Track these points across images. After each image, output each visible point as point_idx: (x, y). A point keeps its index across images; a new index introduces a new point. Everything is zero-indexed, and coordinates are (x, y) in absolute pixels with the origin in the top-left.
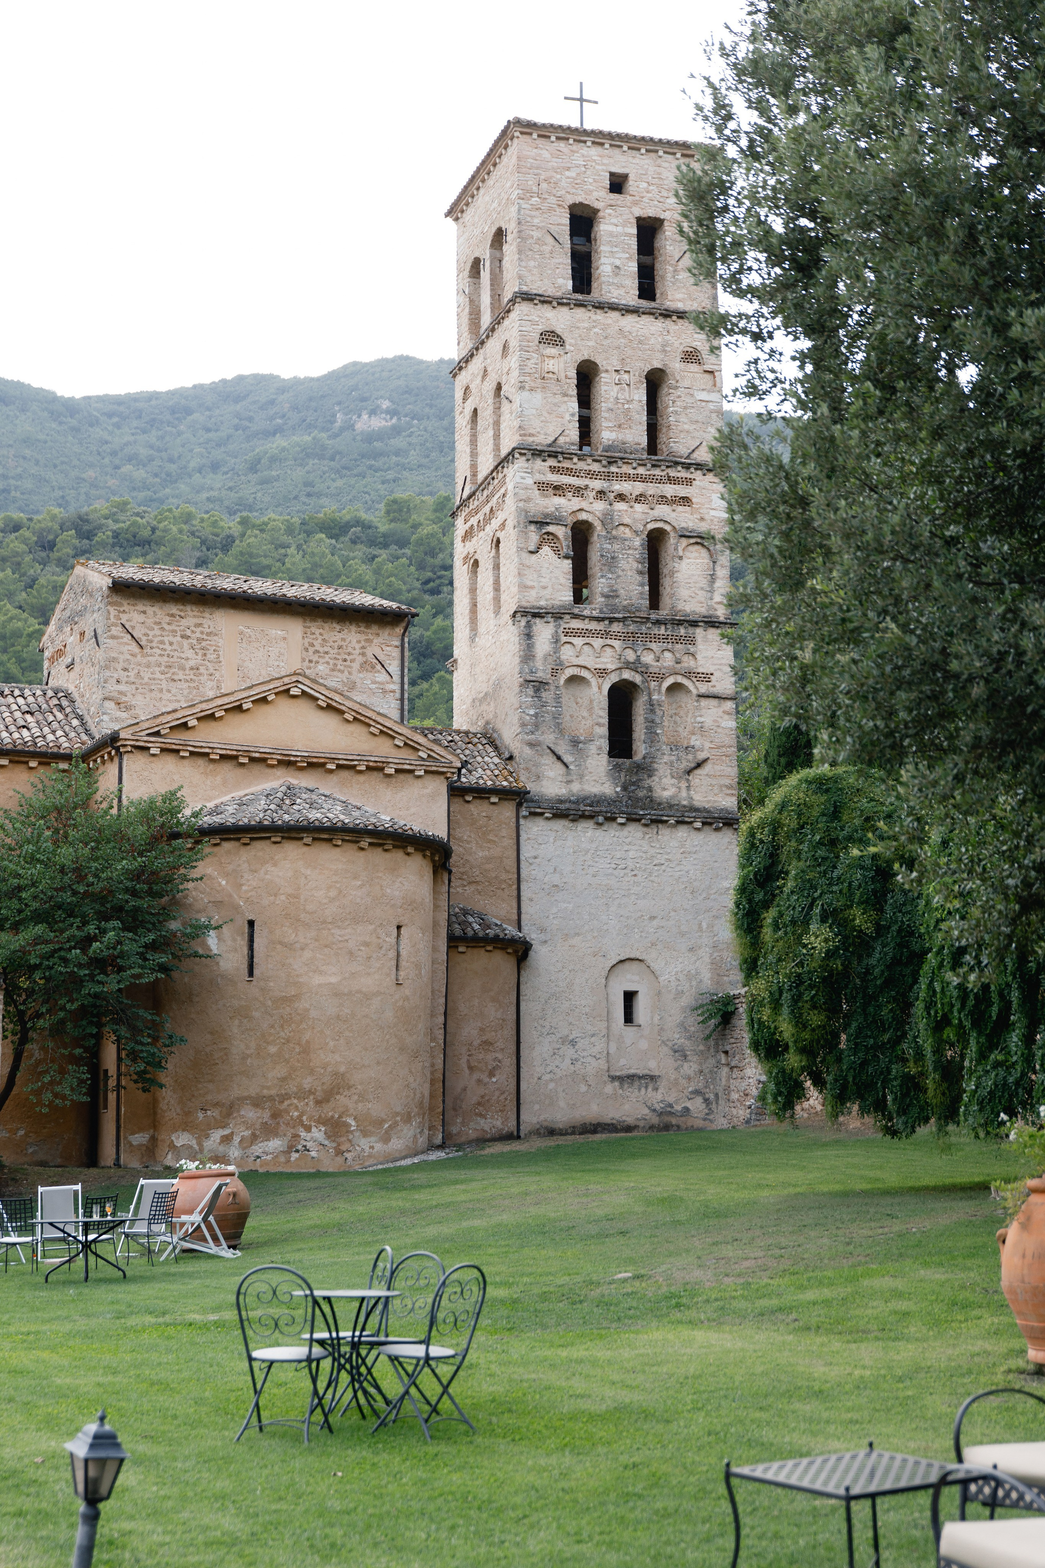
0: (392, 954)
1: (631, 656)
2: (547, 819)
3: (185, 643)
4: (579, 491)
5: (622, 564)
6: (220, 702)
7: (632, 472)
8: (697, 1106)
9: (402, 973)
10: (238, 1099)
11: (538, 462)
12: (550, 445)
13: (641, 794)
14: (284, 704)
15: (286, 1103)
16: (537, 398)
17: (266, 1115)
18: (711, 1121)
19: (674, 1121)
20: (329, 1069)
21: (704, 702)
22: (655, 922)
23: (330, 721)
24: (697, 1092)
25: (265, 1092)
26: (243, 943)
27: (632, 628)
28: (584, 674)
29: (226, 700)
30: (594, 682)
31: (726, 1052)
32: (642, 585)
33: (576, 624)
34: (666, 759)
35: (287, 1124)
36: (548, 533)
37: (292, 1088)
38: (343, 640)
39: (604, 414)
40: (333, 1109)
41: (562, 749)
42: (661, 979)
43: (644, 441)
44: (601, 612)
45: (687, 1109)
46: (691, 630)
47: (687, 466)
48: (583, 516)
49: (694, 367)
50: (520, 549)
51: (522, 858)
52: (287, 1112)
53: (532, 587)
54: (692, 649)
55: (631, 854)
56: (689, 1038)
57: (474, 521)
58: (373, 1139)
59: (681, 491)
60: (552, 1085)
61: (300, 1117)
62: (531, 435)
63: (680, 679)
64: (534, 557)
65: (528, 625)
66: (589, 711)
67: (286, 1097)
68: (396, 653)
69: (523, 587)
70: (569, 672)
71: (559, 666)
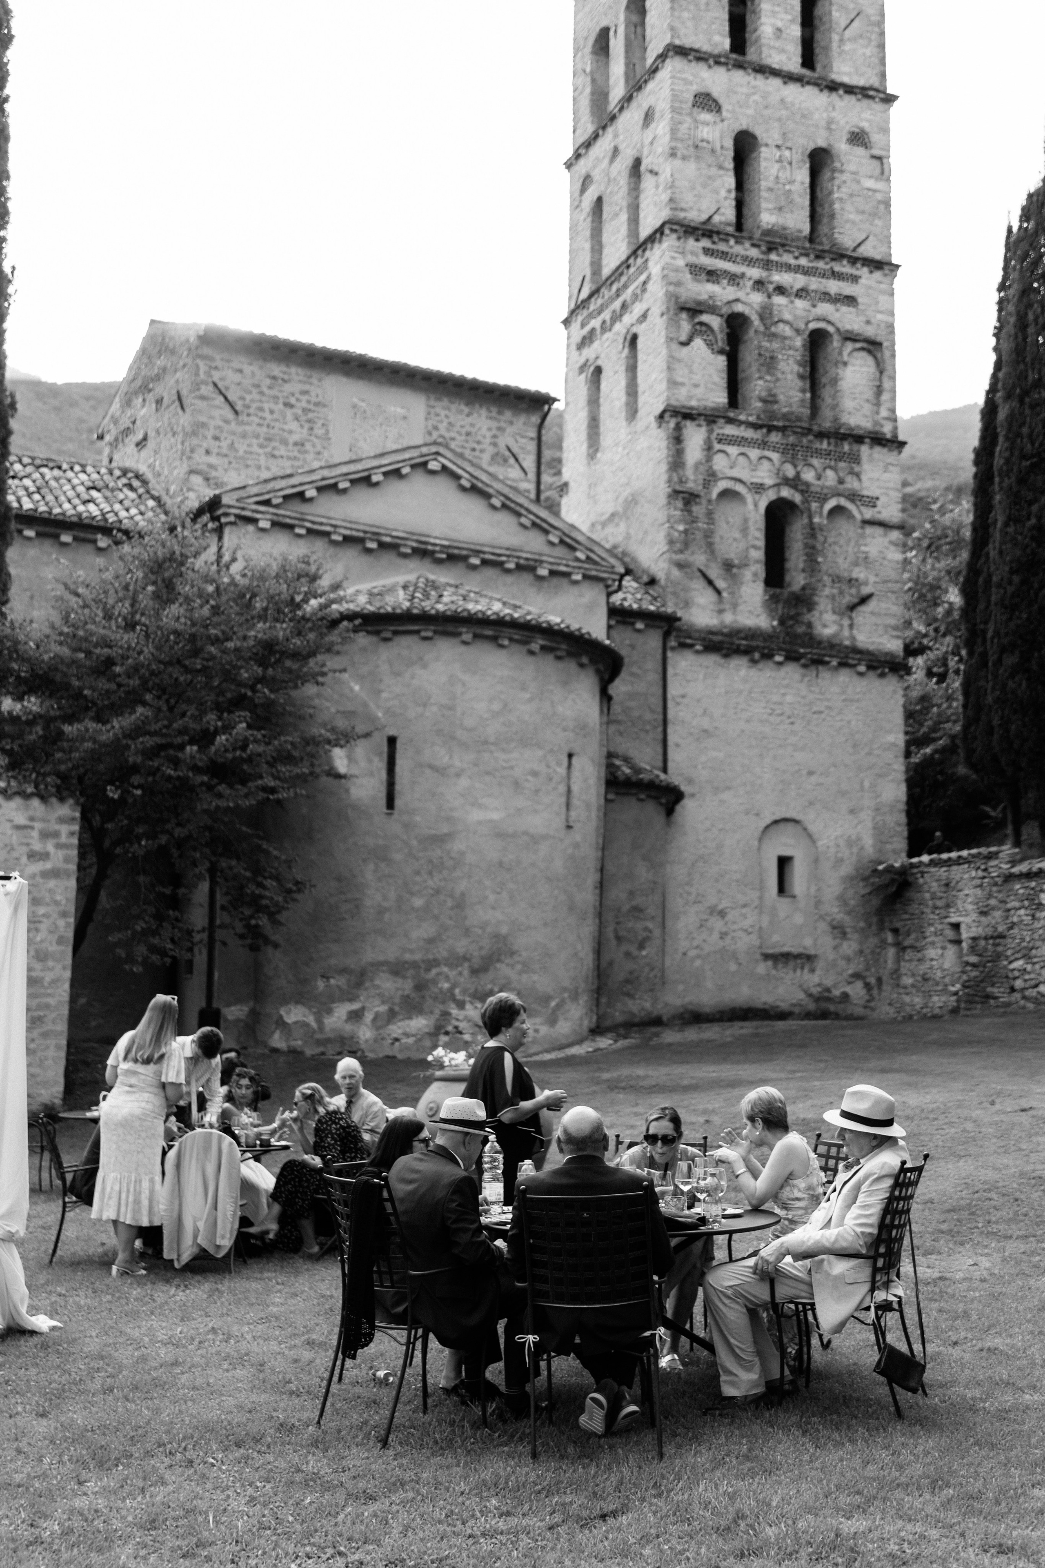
0: (562, 788)
1: (790, 471)
2: (698, 652)
3: (289, 413)
4: (734, 279)
5: (782, 365)
6: (345, 469)
7: (793, 262)
8: (856, 991)
9: (573, 814)
10: (372, 964)
11: (691, 243)
12: (704, 223)
13: (800, 630)
14: (419, 481)
15: (434, 971)
16: (691, 168)
17: (407, 986)
18: (873, 1009)
19: (832, 1008)
20: (489, 930)
21: (869, 530)
22: (813, 779)
23: (474, 506)
24: (857, 976)
25: (408, 957)
26: (380, 765)
27: (792, 439)
28: (739, 488)
29: (352, 468)
30: (749, 498)
31: (895, 931)
32: (803, 391)
33: (730, 430)
34: (827, 591)
35: (435, 999)
36: (701, 324)
37: (441, 952)
38: (472, 425)
39: (764, 194)
40: (492, 982)
41: (714, 573)
42: (820, 843)
43: (806, 229)
44: (758, 418)
45: (845, 996)
46: (855, 447)
47: (854, 261)
48: (739, 308)
49: (860, 151)
50: (669, 339)
51: (669, 696)
52: (435, 982)
53: (683, 384)
54: (857, 469)
55: (789, 699)
56: (849, 913)
57: (595, 323)
58: (538, 1020)
59: (847, 288)
60: (698, 963)
61: (451, 990)
62: (682, 210)
63: (843, 502)
64: (685, 350)
65: (678, 428)
66: (745, 530)
67: (433, 963)
68: (532, 447)
69: (673, 383)
70: (722, 485)
71: (711, 477)
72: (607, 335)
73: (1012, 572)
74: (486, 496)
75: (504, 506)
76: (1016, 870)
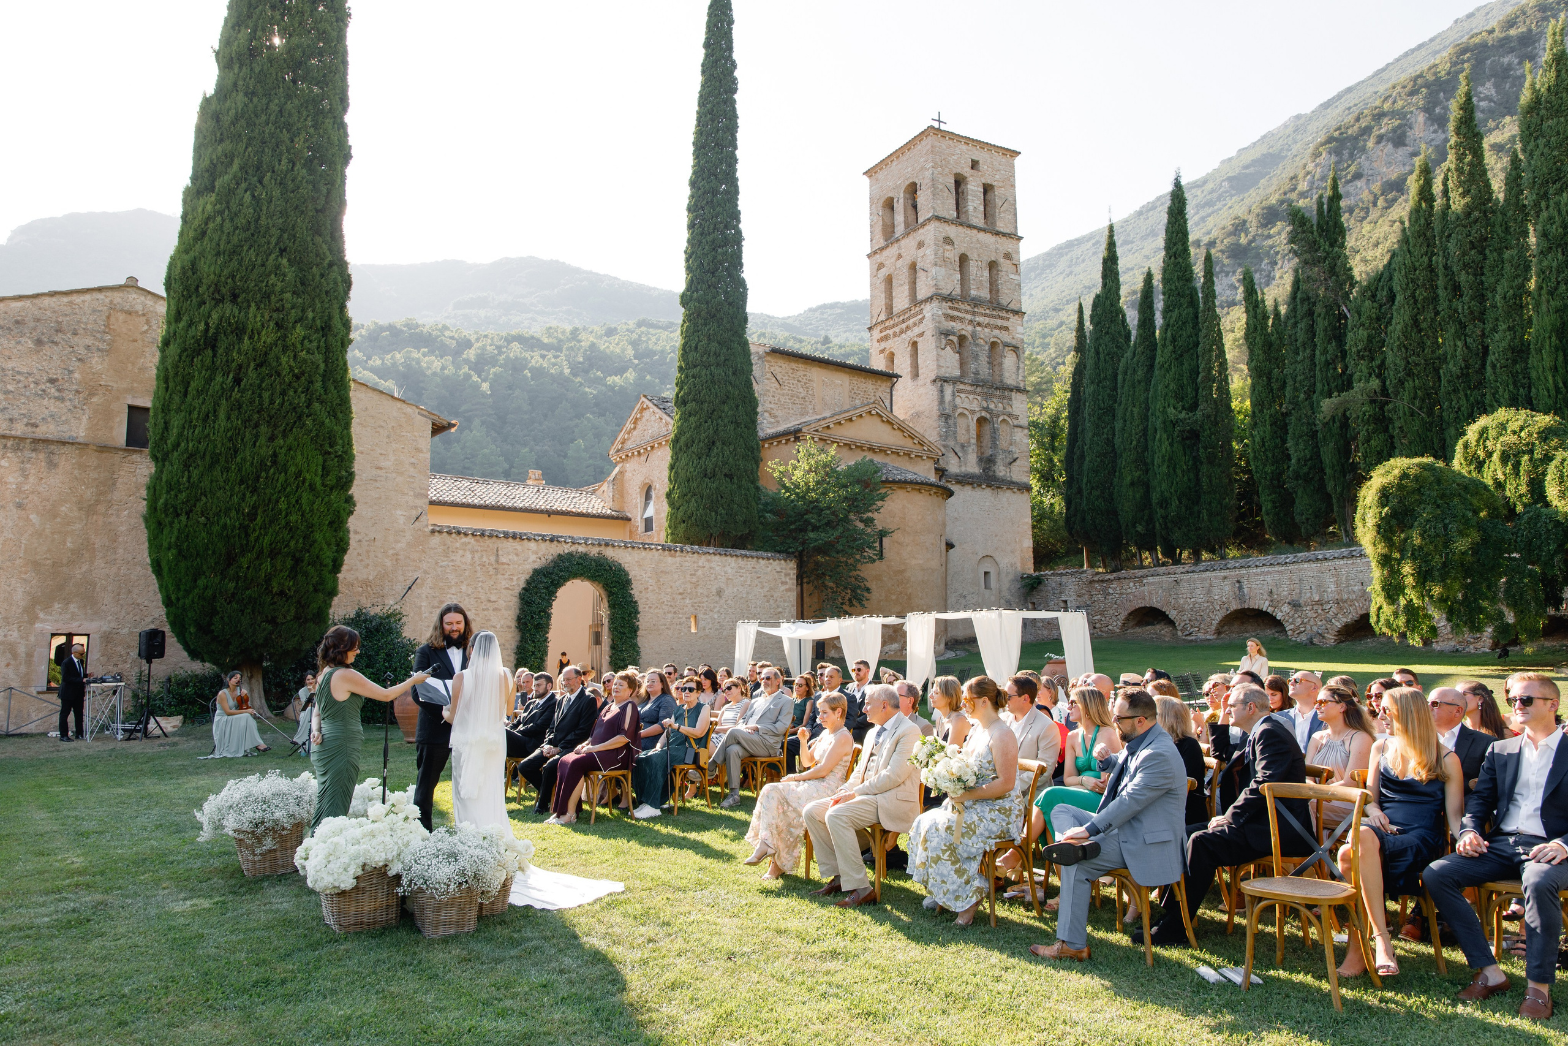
1: (985, 405)
3: (799, 384)
4: (961, 320)
5: (980, 358)
6: (844, 415)
7: (983, 312)
11: (943, 304)
12: (949, 295)
13: (991, 473)
14: (867, 419)
16: (943, 270)
21: (1016, 430)
22: (997, 538)
23: (887, 428)
27: (985, 390)
28: (966, 412)
30: (970, 416)
32: (989, 369)
33: (962, 387)
34: (1000, 457)
36: (949, 340)
38: (866, 388)
39: (972, 281)
41: (957, 449)
42: (1000, 566)
43: (989, 297)
44: (972, 381)
46: (1010, 393)
47: (1007, 311)
48: (963, 332)
49: (1008, 262)
50: (937, 347)
53: (942, 367)
54: (1010, 403)
55: (987, 504)
56: (1012, 596)
57: (889, 332)
59: (1004, 323)
62: (939, 289)
63: (1006, 418)
64: (943, 352)
65: (942, 386)
66: (968, 430)
68: (888, 396)
69: (939, 366)
70: (959, 411)
71: (955, 408)
72: (896, 339)
76: (1096, 578)
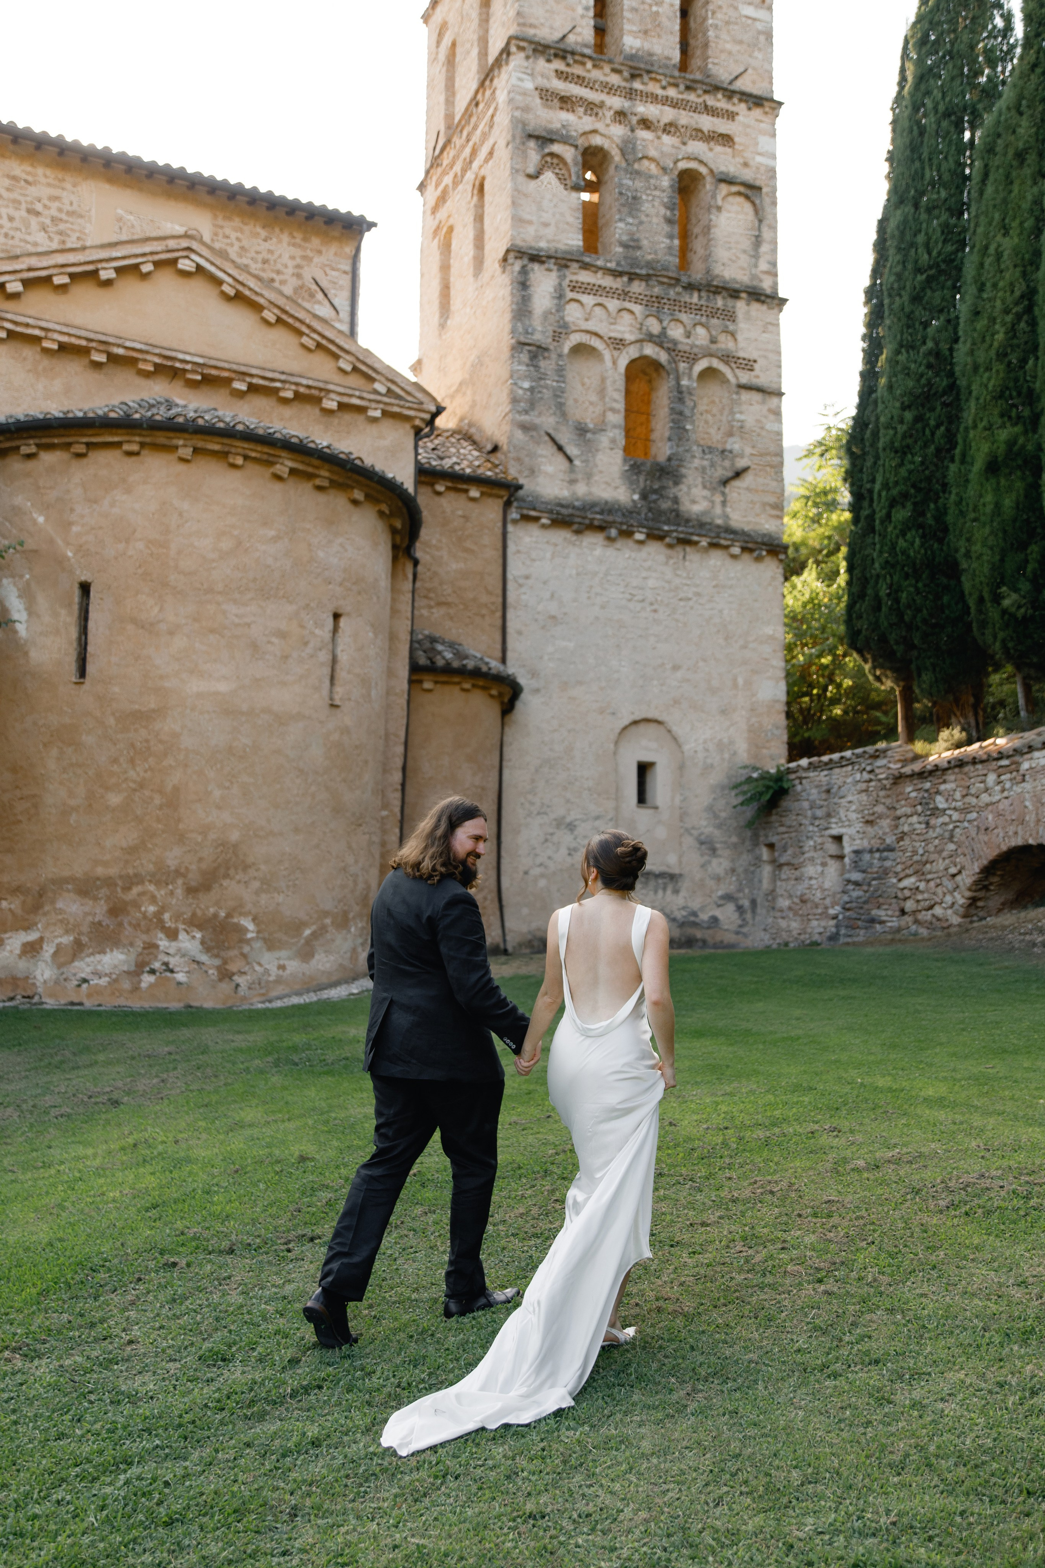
0: (324, 656)
1: (654, 326)
2: (544, 526)
3: (34, 221)
4: (592, 108)
5: (646, 207)
7: (660, 92)
8: (727, 915)
9: (339, 690)
10: (53, 881)
11: (541, 63)
12: (557, 42)
13: (665, 505)
15: (136, 890)
17: (100, 910)
18: (745, 935)
19: (699, 934)
20: (212, 836)
21: (745, 396)
22: (679, 674)
23: (241, 319)
24: (728, 897)
25: (100, 871)
26: (69, 620)
27: (657, 290)
28: (596, 343)
30: (607, 355)
31: (771, 846)
32: (671, 237)
33: (585, 277)
34: (697, 462)
35: (136, 926)
36: (552, 155)
37: (146, 864)
38: (270, 252)
39: (627, 14)
40: (217, 904)
41: (565, 437)
42: (686, 748)
43: (676, 56)
44: (618, 264)
45: (715, 920)
46: (730, 302)
47: (730, 94)
48: (597, 141)
50: (515, 171)
51: (510, 576)
52: (136, 905)
53: (530, 222)
54: (731, 327)
55: (651, 583)
56: (719, 826)
58: (284, 953)
59: (722, 126)
60: (542, 883)
61: (158, 914)
62: (532, 26)
63: (716, 363)
64: (533, 184)
65: (524, 271)
66: (602, 392)
67: (135, 880)
68: (346, 281)
69: (518, 221)
70: (575, 339)
71: (562, 330)
72: (458, 189)
73: (904, 408)
74: (257, 307)
75: (279, 320)
76: (907, 770)
